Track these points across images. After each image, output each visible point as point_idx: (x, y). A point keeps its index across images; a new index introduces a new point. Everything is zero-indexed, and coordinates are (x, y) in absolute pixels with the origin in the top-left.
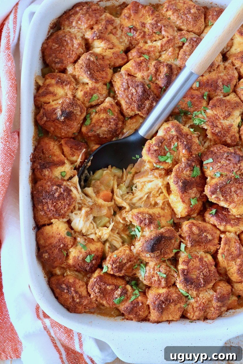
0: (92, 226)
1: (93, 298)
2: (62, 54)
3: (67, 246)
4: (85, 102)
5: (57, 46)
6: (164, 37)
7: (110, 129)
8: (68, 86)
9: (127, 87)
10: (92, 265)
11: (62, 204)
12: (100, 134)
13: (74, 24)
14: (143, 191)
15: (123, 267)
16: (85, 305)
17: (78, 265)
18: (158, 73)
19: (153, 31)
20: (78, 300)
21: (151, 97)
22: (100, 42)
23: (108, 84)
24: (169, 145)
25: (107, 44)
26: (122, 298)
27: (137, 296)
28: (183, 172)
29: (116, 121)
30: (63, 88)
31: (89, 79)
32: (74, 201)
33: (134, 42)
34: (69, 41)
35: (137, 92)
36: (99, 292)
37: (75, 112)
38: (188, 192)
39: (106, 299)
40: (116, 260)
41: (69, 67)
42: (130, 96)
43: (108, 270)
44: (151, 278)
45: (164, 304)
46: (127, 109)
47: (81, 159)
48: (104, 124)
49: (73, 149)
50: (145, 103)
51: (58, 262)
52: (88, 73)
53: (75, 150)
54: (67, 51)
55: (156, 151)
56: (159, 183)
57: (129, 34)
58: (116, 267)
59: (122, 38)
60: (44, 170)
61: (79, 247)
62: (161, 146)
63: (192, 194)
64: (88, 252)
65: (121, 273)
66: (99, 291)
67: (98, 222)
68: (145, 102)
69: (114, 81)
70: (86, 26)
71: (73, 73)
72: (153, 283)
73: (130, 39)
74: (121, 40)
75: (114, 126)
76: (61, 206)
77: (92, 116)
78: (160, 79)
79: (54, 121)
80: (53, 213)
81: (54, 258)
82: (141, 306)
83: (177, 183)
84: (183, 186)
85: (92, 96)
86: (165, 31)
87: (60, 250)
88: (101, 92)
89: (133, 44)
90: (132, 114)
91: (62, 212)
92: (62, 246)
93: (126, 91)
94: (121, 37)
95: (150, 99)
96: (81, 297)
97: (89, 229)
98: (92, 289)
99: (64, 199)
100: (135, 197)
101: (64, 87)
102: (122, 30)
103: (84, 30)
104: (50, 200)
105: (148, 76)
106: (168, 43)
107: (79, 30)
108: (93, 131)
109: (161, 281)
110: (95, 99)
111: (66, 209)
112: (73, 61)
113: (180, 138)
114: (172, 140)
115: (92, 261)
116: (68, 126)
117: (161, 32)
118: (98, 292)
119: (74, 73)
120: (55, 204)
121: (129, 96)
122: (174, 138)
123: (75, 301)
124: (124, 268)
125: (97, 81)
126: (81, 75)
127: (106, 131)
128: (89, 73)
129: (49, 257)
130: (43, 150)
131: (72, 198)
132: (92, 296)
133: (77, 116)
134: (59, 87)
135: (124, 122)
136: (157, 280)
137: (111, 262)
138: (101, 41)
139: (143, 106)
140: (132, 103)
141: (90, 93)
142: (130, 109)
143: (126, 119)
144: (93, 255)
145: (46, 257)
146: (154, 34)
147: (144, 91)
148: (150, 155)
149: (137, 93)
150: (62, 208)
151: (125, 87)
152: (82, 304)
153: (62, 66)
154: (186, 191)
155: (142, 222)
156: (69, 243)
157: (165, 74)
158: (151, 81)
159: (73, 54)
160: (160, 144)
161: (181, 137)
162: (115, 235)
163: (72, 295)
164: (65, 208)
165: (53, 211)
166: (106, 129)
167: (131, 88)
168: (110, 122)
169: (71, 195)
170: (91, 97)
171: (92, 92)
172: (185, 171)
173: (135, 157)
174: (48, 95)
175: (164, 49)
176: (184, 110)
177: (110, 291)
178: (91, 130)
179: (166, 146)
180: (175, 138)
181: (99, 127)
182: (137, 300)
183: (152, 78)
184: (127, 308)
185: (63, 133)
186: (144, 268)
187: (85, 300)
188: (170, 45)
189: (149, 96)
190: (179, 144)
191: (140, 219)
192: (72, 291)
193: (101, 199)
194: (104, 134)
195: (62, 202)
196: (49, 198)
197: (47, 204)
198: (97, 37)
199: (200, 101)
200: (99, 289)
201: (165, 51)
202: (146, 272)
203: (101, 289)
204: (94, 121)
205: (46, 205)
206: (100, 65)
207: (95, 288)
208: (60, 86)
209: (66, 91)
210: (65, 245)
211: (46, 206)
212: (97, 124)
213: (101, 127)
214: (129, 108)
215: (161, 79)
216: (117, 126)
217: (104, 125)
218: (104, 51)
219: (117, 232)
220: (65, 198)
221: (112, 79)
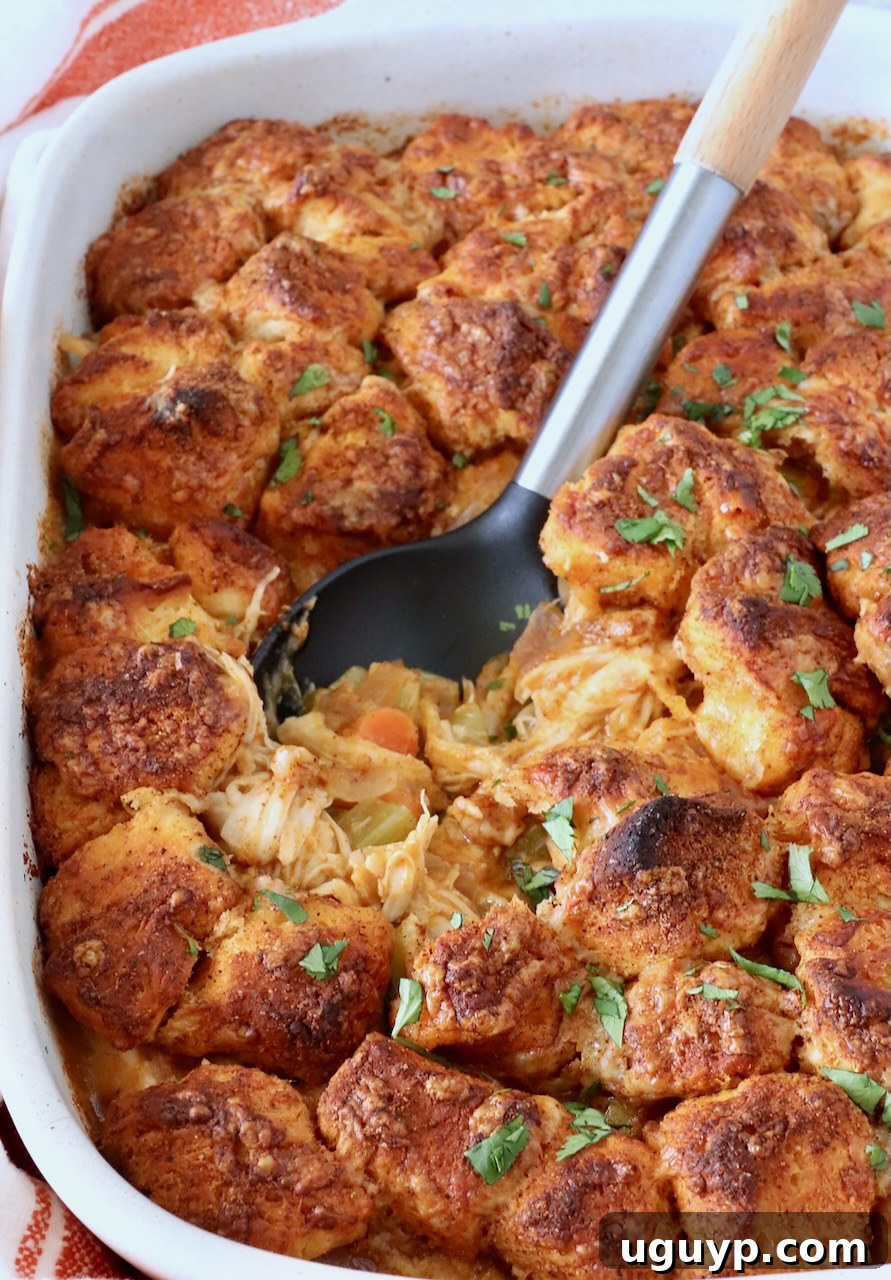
0: (327, 834)
1: (349, 1155)
2: (170, 255)
3: (205, 902)
4: (273, 393)
5: (152, 232)
6: (578, 193)
7: (390, 487)
8: (203, 334)
9: (448, 327)
10: (339, 997)
11: (177, 723)
12: (346, 511)
13: (219, 171)
14: (566, 713)
15: (502, 985)
16: (307, 1192)
17: (264, 994)
18: (572, 279)
19: (532, 175)
20: (264, 1162)
21: (554, 347)
22: (325, 210)
23: (367, 346)
24: (659, 487)
25: (356, 211)
26: (514, 1137)
27: (600, 1134)
28: (738, 580)
29: (411, 450)
30: (179, 345)
31: (288, 308)
32: (237, 716)
33: (460, 219)
34: (200, 213)
35: (490, 333)
36: (384, 1110)
37: (233, 397)
38: (776, 644)
39: (426, 1161)
40: (465, 941)
41: (201, 292)
42: (464, 357)
43: (424, 1002)
44: (659, 1037)
45: (753, 1139)
46: (457, 411)
47: (263, 608)
48: (360, 465)
49: (227, 559)
50: (530, 373)
51: (154, 985)
52: (282, 287)
53: (233, 565)
54: (192, 242)
55: (600, 505)
56: (640, 664)
57: (441, 193)
58: (466, 974)
59: (411, 208)
60: (92, 605)
61: (265, 913)
62: (622, 488)
63: (800, 657)
64: (311, 933)
65: (495, 1014)
66: (381, 1104)
67: (357, 827)
68: (533, 366)
69: (391, 330)
70: (266, 170)
71: (219, 306)
72: (677, 1059)
73: (443, 208)
74: (411, 215)
75: (408, 473)
76: (174, 731)
77: (307, 444)
78: (581, 296)
79: (140, 439)
80: (132, 759)
81: (134, 963)
82: (627, 1176)
83: (719, 614)
84: (749, 611)
85: (302, 370)
86: (582, 168)
87: (167, 922)
88: (339, 360)
89: (458, 226)
90: (479, 434)
91: (178, 755)
92: (174, 899)
93: (445, 344)
94: (409, 206)
95: (549, 354)
96: (278, 1143)
97: (313, 840)
98: (344, 1103)
99: (187, 702)
100: (532, 747)
101: (184, 342)
102: (411, 188)
103: (258, 186)
104: (122, 704)
105: (533, 290)
106: (597, 200)
107: (239, 186)
108: (314, 498)
109: (715, 1037)
110: (316, 383)
111: (195, 747)
112: (219, 272)
113: (699, 455)
114: (667, 463)
115: (337, 975)
116: (201, 457)
117: (565, 176)
118: (375, 1111)
119: (224, 307)
120: (143, 722)
121: (461, 356)
122: (675, 457)
123: (246, 1168)
124: (509, 990)
125: (320, 320)
126: (253, 304)
127: (370, 497)
128: (286, 283)
129: (107, 962)
130: (86, 557)
131: (227, 701)
132: (343, 1146)
133: (241, 416)
134: (163, 341)
135: (448, 476)
136: (693, 1033)
137: (439, 955)
138: (331, 205)
139: (523, 381)
140: (475, 377)
141: (294, 361)
142: (470, 411)
143: (457, 460)
144: (339, 945)
145: (92, 958)
146: (539, 186)
147: (523, 326)
148: (578, 529)
149: (493, 338)
150: (177, 743)
151: (439, 329)
152: (288, 1187)
153: (173, 289)
154: (765, 640)
155: (577, 779)
156: (213, 889)
157: (601, 268)
158: (546, 307)
159: (219, 249)
160: (616, 477)
161: (705, 452)
162: (445, 893)
163: (231, 1128)
164: (191, 740)
165: (136, 750)
166: (369, 486)
167: (465, 327)
168: (387, 457)
169: (221, 688)
170: (297, 375)
171: (302, 358)
172: (747, 574)
173: (512, 617)
174: (115, 369)
175: (585, 225)
176: (701, 401)
177: (444, 1111)
178: (306, 498)
179: (644, 487)
180: (679, 455)
181: (338, 483)
182: (602, 1151)
183: (550, 294)
184: (548, 1199)
185: (179, 487)
186: (619, 998)
187: (306, 1164)
188: (606, 205)
189: (546, 345)
190: (702, 475)
191: (566, 771)
192: (232, 1110)
193: (365, 738)
194: (361, 513)
195: (178, 713)
196: (113, 694)
197: (105, 728)
198: (315, 185)
199: (766, 358)
200: (381, 1097)
201: (587, 233)
202: (629, 1011)
203: (390, 1099)
204: (315, 460)
205: (99, 731)
206: (331, 271)
207: (359, 1094)
208: (167, 338)
209: (192, 355)
210: (191, 895)
211: (96, 738)
212: (328, 472)
213: (348, 482)
214: (464, 406)
215: (587, 293)
216: (417, 475)
217: (362, 470)
218: (344, 240)
219: (455, 874)
220: (190, 693)
221: (383, 325)
